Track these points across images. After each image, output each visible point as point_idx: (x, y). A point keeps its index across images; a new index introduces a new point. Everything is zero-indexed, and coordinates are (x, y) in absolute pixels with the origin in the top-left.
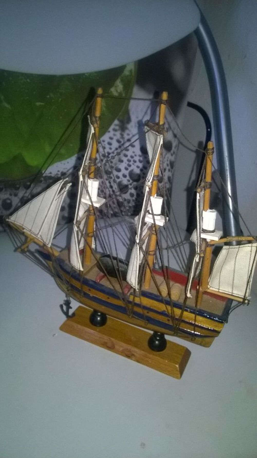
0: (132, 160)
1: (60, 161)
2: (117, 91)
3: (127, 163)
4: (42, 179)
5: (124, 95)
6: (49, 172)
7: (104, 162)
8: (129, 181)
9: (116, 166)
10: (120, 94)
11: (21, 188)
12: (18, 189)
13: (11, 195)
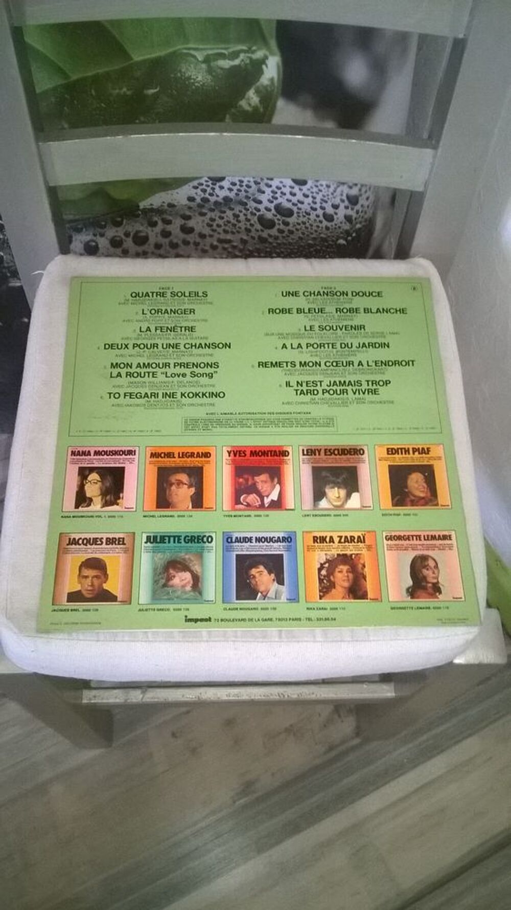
0: (279, 192)
1: (164, 191)
2: (250, 105)
3: (272, 194)
4: (140, 213)
5: (262, 110)
6: (149, 204)
7: (235, 191)
8: (274, 215)
9: (254, 197)
10: (256, 109)
11: (108, 225)
12: (104, 227)
13: (95, 235)
